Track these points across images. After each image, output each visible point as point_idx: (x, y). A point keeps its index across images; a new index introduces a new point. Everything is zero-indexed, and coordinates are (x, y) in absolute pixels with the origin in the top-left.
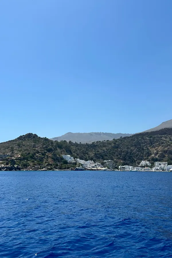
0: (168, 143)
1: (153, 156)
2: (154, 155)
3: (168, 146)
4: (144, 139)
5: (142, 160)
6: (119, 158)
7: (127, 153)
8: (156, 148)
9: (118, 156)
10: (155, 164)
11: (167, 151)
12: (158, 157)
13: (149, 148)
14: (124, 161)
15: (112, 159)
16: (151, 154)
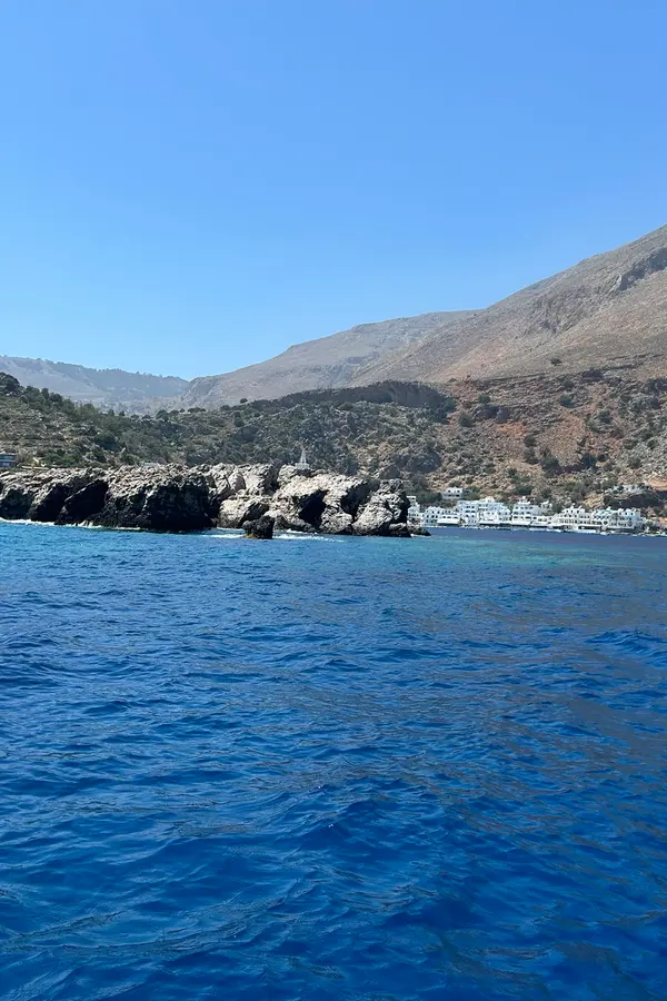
0: (409, 433)
3: (410, 444)
8: (370, 447)
11: (407, 458)
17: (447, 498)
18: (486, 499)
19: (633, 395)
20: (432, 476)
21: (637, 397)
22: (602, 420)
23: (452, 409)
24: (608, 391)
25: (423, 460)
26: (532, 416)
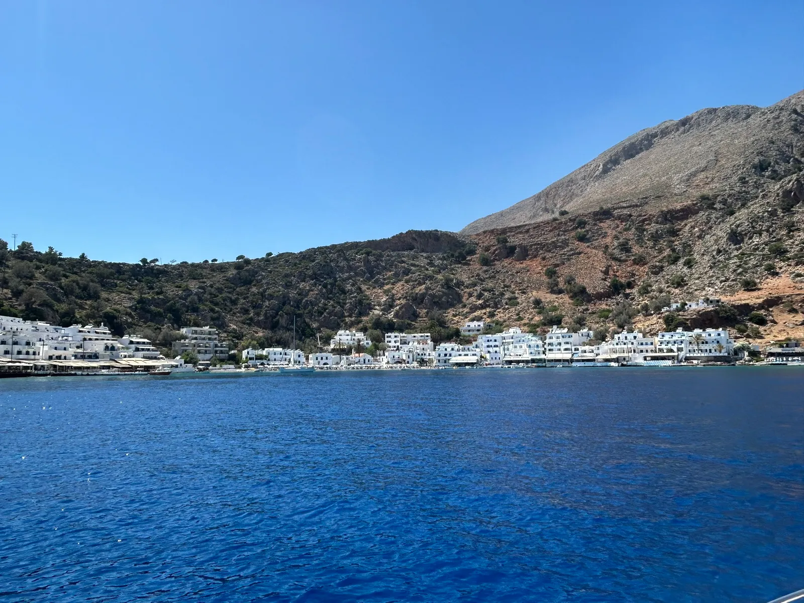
0: (426, 272)
1: (376, 312)
2: (382, 310)
3: (427, 282)
4: (346, 259)
5: (336, 327)
6: (251, 322)
7: (285, 301)
8: (386, 287)
9: (246, 311)
10: (387, 339)
11: (423, 296)
12: (396, 316)
13: (364, 287)
14: (268, 333)
15: (219, 323)
16: (371, 308)
17: (467, 333)
18: (511, 330)
19: (647, 227)
20: (451, 312)
21: (652, 228)
22: (622, 250)
23: (472, 252)
24: (621, 226)
25: (440, 297)
26: (549, 251)
